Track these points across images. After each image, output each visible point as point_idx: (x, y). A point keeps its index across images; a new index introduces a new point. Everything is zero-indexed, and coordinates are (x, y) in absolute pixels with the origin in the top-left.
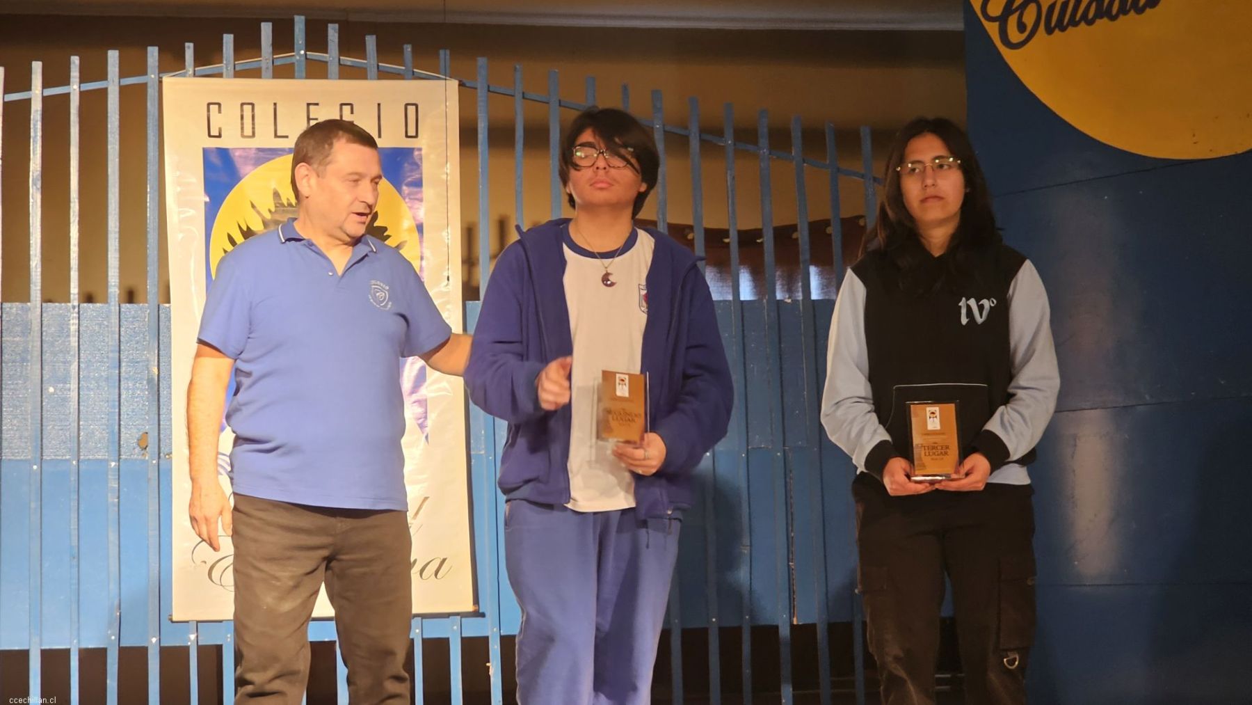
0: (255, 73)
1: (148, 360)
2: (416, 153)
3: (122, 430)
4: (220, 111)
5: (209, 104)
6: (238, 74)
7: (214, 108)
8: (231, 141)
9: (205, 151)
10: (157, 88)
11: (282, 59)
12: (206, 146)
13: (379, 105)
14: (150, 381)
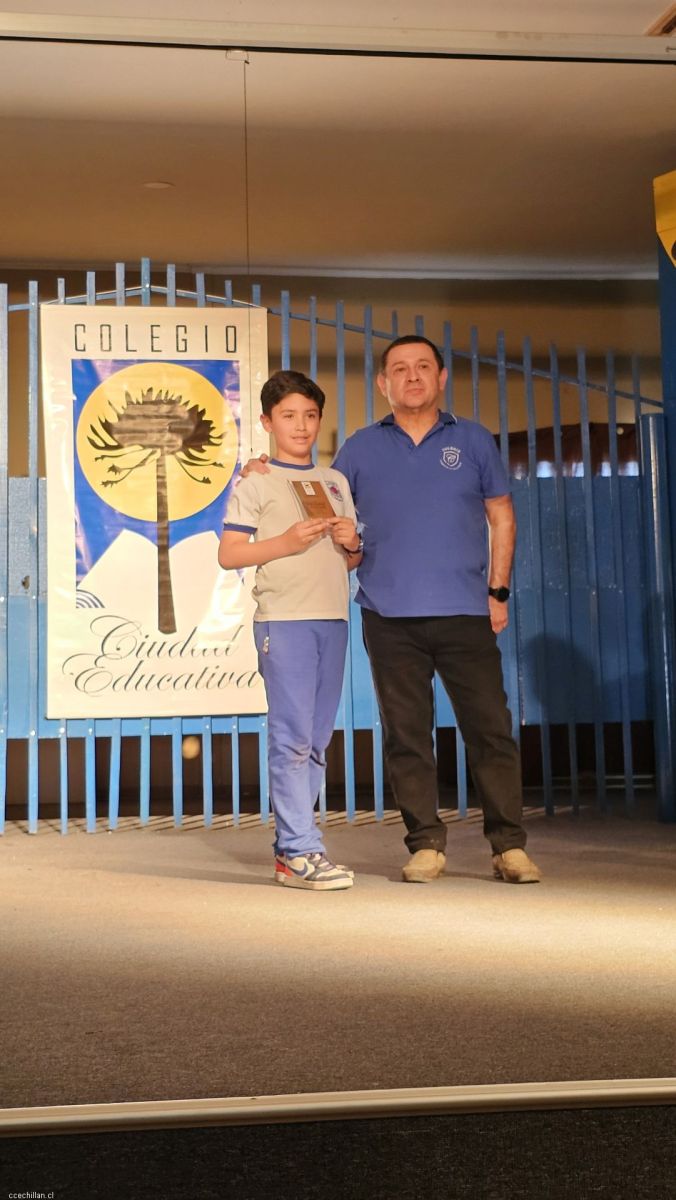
0: (112, 302)
1: (29, 521)
2: (235, 365)
3: (10, 574)
4: (84, 331)
5: (76, 326)
6: (98, 303)
7: (80, 329)
8: (93, 354)
9: (74, 362)
10: (36, 312)
11: (133, 291)
12: (75, 358)
13: (206, 327)
14: (30, 537)
